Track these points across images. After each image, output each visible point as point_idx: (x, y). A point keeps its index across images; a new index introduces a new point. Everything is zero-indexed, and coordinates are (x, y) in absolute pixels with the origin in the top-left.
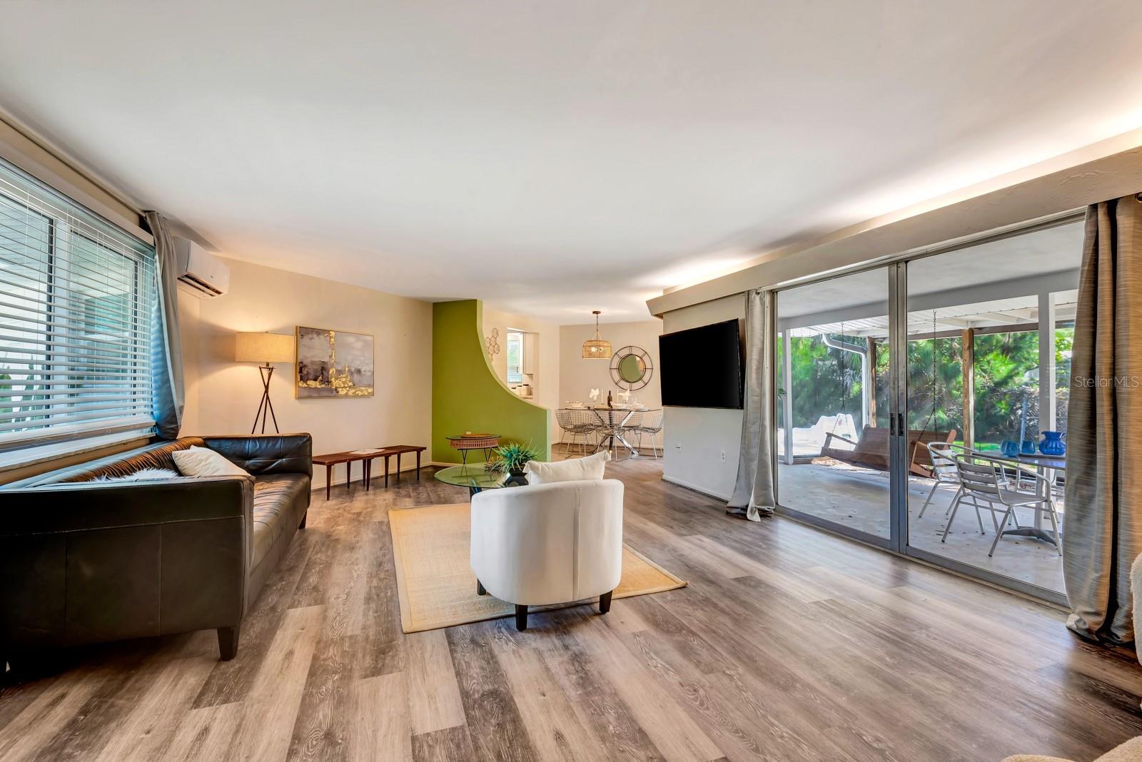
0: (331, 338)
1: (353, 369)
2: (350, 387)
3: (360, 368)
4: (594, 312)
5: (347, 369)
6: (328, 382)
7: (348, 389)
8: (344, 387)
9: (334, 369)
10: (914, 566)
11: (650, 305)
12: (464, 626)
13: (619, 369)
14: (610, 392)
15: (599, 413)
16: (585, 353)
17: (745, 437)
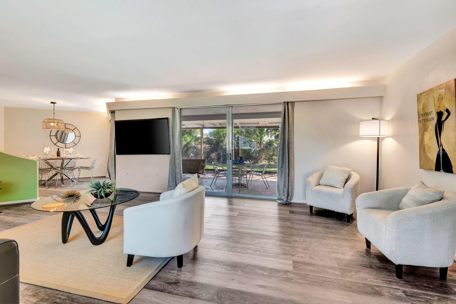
4: (51, 103)
10: (233, 198)
11: (108, 105)
12: (151, 282)
13: (56, 136)
14: (58, 149)
15: (50, 161)
16: (45, 126)
17: (171, 165)
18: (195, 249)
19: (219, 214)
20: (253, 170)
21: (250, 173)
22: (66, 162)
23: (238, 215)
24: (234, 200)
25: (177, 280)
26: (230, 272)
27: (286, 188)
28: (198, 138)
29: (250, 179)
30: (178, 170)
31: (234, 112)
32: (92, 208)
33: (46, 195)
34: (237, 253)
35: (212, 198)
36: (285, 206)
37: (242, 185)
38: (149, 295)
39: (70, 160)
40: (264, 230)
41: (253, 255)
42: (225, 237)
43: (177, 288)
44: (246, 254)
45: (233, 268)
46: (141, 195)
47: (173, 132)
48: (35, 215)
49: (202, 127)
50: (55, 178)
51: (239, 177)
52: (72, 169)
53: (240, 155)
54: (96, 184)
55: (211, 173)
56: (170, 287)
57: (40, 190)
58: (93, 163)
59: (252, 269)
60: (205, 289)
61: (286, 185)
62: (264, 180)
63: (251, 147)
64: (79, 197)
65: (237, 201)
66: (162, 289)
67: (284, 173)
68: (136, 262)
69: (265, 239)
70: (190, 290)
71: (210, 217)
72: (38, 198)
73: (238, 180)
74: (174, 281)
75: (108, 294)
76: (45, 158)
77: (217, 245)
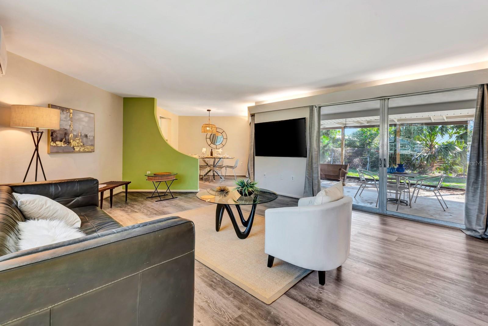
0: (71, 113)
1: (83, 135)
2: (81, 146)
3: (87, 134)
4: (208, 110)
5: (80, 134)
6: (69, 142)
7: (80, 147)
8: (78, 146)
9: (72, 134)
10: (388, 217)
11: (250, 109)
12: (291, 290)
13: (210, 138)
14: (212, 149)
15: (206, 160)
16: (203, 130)
17: (307, 169)
18: (339, 269)
19: (368, 233)
20: (419, 182)
21: (415, 186)
22: (217, 160)
23: (397, 240)
24: (388, 219)
25: (320, 298)
26: (389, 310)
27: (482, 214)
28: (338, 140)
29: (415, 195)
30: (315, 175)
31: (390, 106)
32: (238, 204)
33: (204, 187)
34: (397, 289)
35: (357, 212)
36: (480, 242)
37: (402, 202)
38: (290, 304)
39: (219, 159)
40: (440, 268)
41: (423, 298)
42: (378, 264)
43: (320, 307)
44: (413, 294)
45: (393, 307)
46: (279, 198)
47: (310, 133)
48: (197, 204)
49: (343, 126)
50: (209, 174)
51: (397, 191)
52: (221, 167)
53: (398, 162)
54: (241, 182)
55: (354, 182)
56: (312, 303)
57: (200, 183)
58: (237, 162)
59: (423, 318)
60: (354, 321)
61: (483, 210)
62: (440, 198)
63: (414, 151)
64: (228, 192)
65: (395, 221)
66: (304, 302)
67: (479, 191)
68: (276, 265)
69: (445, 282)
70: (334, 314)
71: (355, 235)
72: (199, 190)
73: (395, 194)
74: (315, 297)
75: (253, 288)
76: (203, 157)
77: (368, 272)
